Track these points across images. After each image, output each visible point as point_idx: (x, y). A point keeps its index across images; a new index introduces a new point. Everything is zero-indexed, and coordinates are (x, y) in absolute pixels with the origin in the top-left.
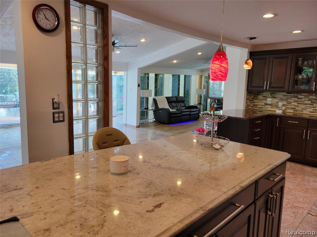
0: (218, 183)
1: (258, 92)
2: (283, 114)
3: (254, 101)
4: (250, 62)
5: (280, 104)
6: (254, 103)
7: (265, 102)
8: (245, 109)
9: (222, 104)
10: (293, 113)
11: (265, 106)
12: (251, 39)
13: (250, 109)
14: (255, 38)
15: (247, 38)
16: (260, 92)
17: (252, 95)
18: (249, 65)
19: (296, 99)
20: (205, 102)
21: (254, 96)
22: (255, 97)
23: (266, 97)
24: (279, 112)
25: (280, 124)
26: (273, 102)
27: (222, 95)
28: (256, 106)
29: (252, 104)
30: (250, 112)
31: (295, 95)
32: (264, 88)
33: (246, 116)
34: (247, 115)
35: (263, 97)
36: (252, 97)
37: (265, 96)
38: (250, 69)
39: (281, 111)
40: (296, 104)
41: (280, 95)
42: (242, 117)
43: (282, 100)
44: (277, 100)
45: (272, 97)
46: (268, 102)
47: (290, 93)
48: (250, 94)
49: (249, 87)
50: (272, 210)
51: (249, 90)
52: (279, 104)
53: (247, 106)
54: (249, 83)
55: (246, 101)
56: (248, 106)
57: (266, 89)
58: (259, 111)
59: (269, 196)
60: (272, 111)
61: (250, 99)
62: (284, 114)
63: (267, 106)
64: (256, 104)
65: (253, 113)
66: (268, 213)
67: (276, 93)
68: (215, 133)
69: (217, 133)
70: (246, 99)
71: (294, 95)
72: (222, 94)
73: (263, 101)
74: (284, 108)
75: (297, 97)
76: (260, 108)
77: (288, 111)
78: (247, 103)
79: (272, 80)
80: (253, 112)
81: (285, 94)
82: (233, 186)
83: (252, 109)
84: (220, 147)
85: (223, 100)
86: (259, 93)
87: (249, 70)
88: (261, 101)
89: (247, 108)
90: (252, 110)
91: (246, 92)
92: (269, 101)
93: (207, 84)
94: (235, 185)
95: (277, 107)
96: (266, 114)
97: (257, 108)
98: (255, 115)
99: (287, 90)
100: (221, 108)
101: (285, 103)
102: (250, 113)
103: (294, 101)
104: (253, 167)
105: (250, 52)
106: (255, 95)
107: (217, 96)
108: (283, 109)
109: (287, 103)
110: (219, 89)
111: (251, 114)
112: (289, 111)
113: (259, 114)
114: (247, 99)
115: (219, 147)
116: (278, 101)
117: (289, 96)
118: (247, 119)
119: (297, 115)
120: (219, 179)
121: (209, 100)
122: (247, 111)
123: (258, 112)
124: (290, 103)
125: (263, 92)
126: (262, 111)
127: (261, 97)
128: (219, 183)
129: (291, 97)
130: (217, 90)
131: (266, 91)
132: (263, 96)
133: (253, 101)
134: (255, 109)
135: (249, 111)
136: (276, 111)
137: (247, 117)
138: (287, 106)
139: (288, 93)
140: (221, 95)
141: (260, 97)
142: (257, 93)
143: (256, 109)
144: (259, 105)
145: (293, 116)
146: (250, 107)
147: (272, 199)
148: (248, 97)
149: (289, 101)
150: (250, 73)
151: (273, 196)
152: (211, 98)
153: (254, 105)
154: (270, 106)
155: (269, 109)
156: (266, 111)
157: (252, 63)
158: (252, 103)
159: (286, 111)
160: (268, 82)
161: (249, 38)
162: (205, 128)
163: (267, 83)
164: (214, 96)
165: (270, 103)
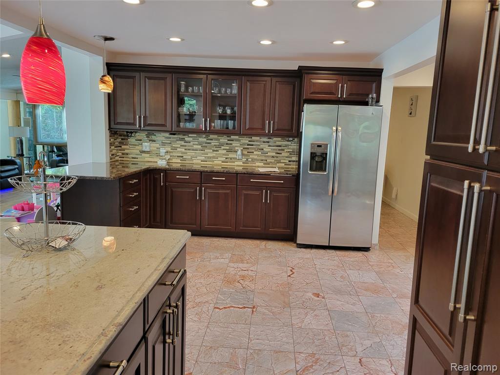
0: (65, 334)
1: (127, 132)
2: (167, 167)
3: (123, 147)
4: (108, 79)
5: (163, 151)
6: (124, 150)
7: (139, 147)
8: (109, 160)
9: (66, 154)
10: (180, 164)
11: (141, 155)
12: (106, 39)
13: (117, 161)
14: (112, 39)
15: (99, 36)
16: (131, 133)
17: (118, 138)
18: (109, 86)
19: (183, 143)
20: (32, 152)
21: (122, 139)
22: (122, 141)
23: (141, 140)
24: (162, 163)
25: (165, 181)
26: (151, 148)
27: (65, 138)
28: (127, 156)
29: (120, 152)
30: (119, 165)
31: (181, 136)
32: (136, 125)
33: (111, 172)
34: (114, 171)
35: (136, 140)
36: (119, 140)
37: (139, 139)
38: (111, 92)
39: (165, 162)
40: (183, 150)
41: (161, 137)
42: (105, 176)
43: (164, 144)
44: (158, 145)
45: (150, 141)
46: (144, 149)
47: (174, 134)
48: (116, 136)
49: (112, 123)
50: (172, 333)
51: (112, 129)
52: (161, 151)
53: (113, 156)
54: (112, 118)
55: (110, 148)
56: (115, 156)
57: (139, 127)
58: (133, 164)
59: (166, 312)
60: (152, 162)
61: (116, 143)
62: (168, 165)
63: (143, 155)
64: (126, 151)
65: (123, 167)
66: (166, 342)
67: (155, 134)
68: (58, 208)
69: (62, 208)
70: (109, 145)
71: (179, 136)
72: (66, 136)
73: (137, 147)
74: (168, 157)
75: (183, 139)
76: (133, 158)
77: (174, 161)
78: (111, 151)
79: (148, 114)
80: (124, 165)
81: (167, 135)
82: (102, 331)
83: (120, 160)
84: (67, 243)
85: (66, 146)
86: (129, 134)
87: (109, 94)
88: (135, 146)
89: (114, 160)
90: (120, 163)
91: (108, 131)
92: (146, 146)
93: (32, 118)
94: (104, 325)
95: (158, 155)
96: (144, 167)
97: (128, 159)
98: (127, 170)
99: (170, 130)
100: (65, 162)
101: (169, 149)
102: (118, 167)
103: (181, 146)
104: (137, 272)
105: (106, 63)
106: (123, 137)
107: (56, 140)
108: (167, 159)
109: (171, 149)
110: (58, 128)
111: (120, 169)
112: (176, 162)
113: (133, 169)
114: (111, 144)
115: (64, 243)
116: (160, 146)
117: (174, 138)
118: (114, 178)
119: (186, 166)
120: (68, 323)
121: (39, 148)
122: (113, 164)
123: (130, 165)
124: (175, 148)
125: (136, 132)
126: (137, 164)
127: (134, 140)
128: (69, 333)
129: (175, 140)
130: (53, 129)
131: (141, 130)
132: (136, 138)
133: (121, 147)
134: (126, 161)
135: (117, 163)
136: (158, 162)
137: (113, 175)
138: (171, 154)
139: (171, 134)
140: (62, 138)
141: (132, 140)
142: (125, 133)
143: (128, 161)
144: (131, 154)
145: (181, 168)
146: (117, 158)
147: (171, 315)
148: (112, 140)
149: (174, 146)
150: (111, 99)
151: (173, 310)
152: (43, 145)
153: (123, 154)
154: (148, 155)
155: (147, 159)
156: (142, 163)
157: (112, 81)
158: (120, 150)
159: (171, 161)
160: (142, 117)
161: (102, 36)
162: (34, 201)
163: (140, 117)
164: (49, 140)
165: (148, 149)
